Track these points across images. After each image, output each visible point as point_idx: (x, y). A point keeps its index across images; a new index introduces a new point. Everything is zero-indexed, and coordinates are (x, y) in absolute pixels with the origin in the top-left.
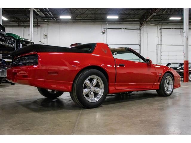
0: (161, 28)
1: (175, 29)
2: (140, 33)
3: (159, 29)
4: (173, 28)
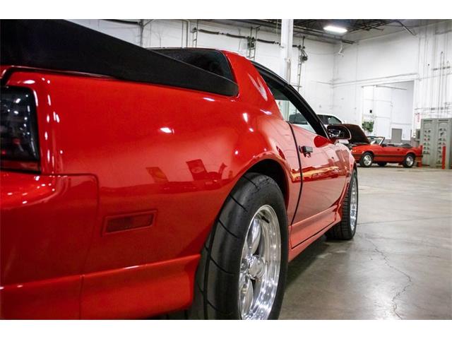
0: (195, 29)
1: (228, 35)
2: (141, 36)
3: (191, 32)
4: (223, 34)
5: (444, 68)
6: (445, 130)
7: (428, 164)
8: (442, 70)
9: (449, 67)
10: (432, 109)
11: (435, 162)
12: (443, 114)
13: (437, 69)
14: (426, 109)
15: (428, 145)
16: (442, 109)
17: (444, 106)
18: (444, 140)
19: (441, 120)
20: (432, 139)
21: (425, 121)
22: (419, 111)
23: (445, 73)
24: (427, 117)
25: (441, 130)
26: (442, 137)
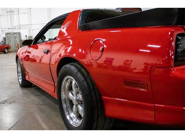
5: (12, 12)
6: (16, 37)
7: (11, 51)
8: (11, 13)
9: (14, 12)
10: (9, 29)
11: (14, 50)
12: (14, 31)
13: (8, 12)
14: (6, 29)
15: (10, 43)
16: (13, 28)
17: (14, 27)
18: (17, 41)
19: (14, 33)
20: (11, 41)
21: (7, 34)
22: (3, 29)
23: (12, 14)
24: (7, 32)
25: (15, 37)
26: (16, 40)
